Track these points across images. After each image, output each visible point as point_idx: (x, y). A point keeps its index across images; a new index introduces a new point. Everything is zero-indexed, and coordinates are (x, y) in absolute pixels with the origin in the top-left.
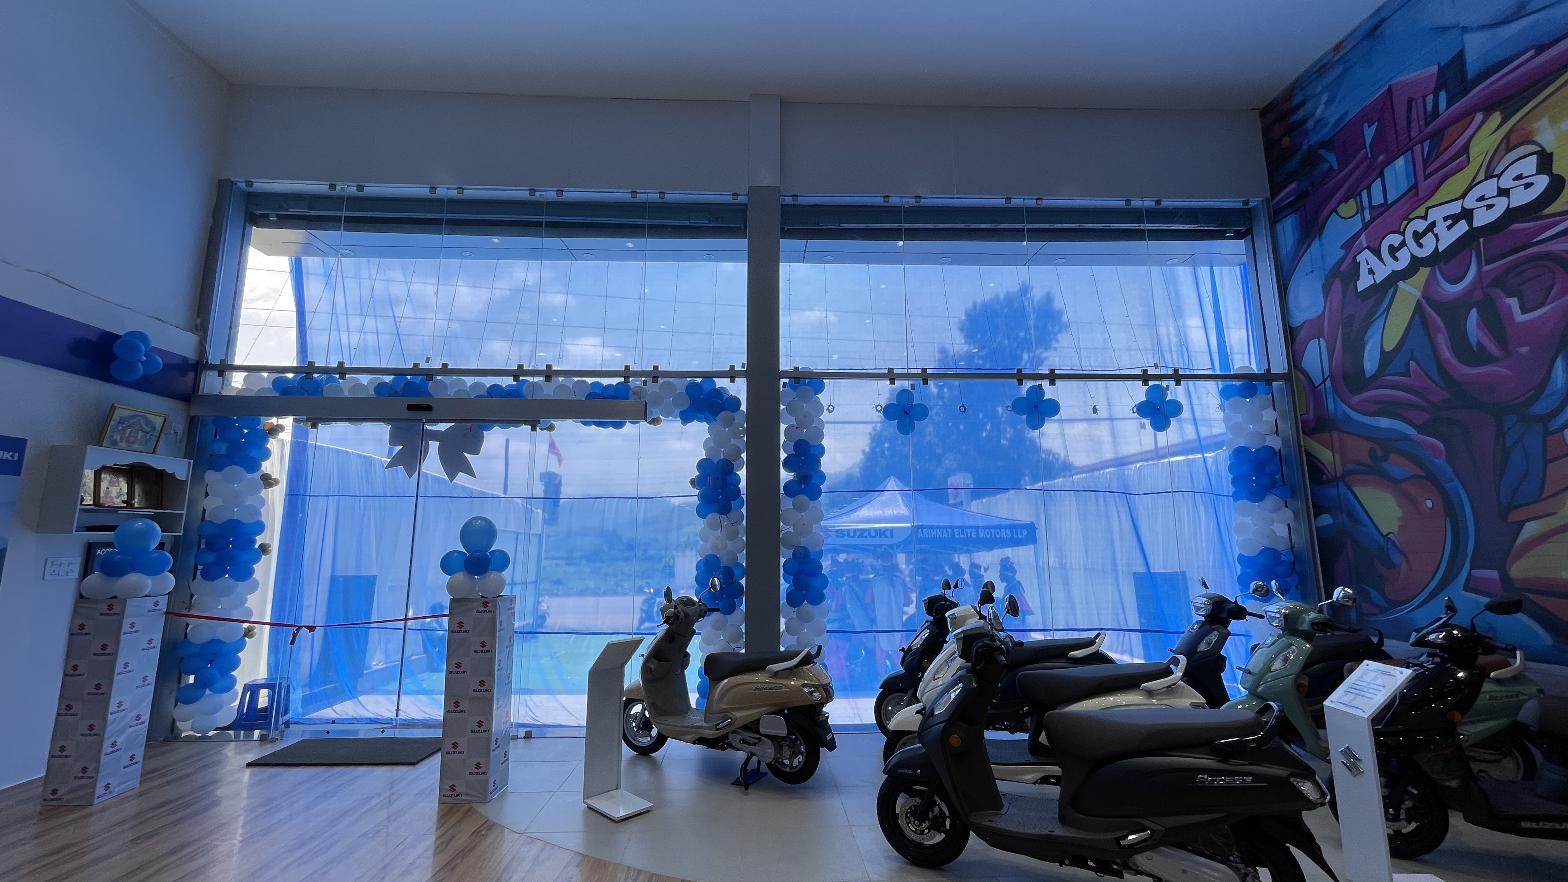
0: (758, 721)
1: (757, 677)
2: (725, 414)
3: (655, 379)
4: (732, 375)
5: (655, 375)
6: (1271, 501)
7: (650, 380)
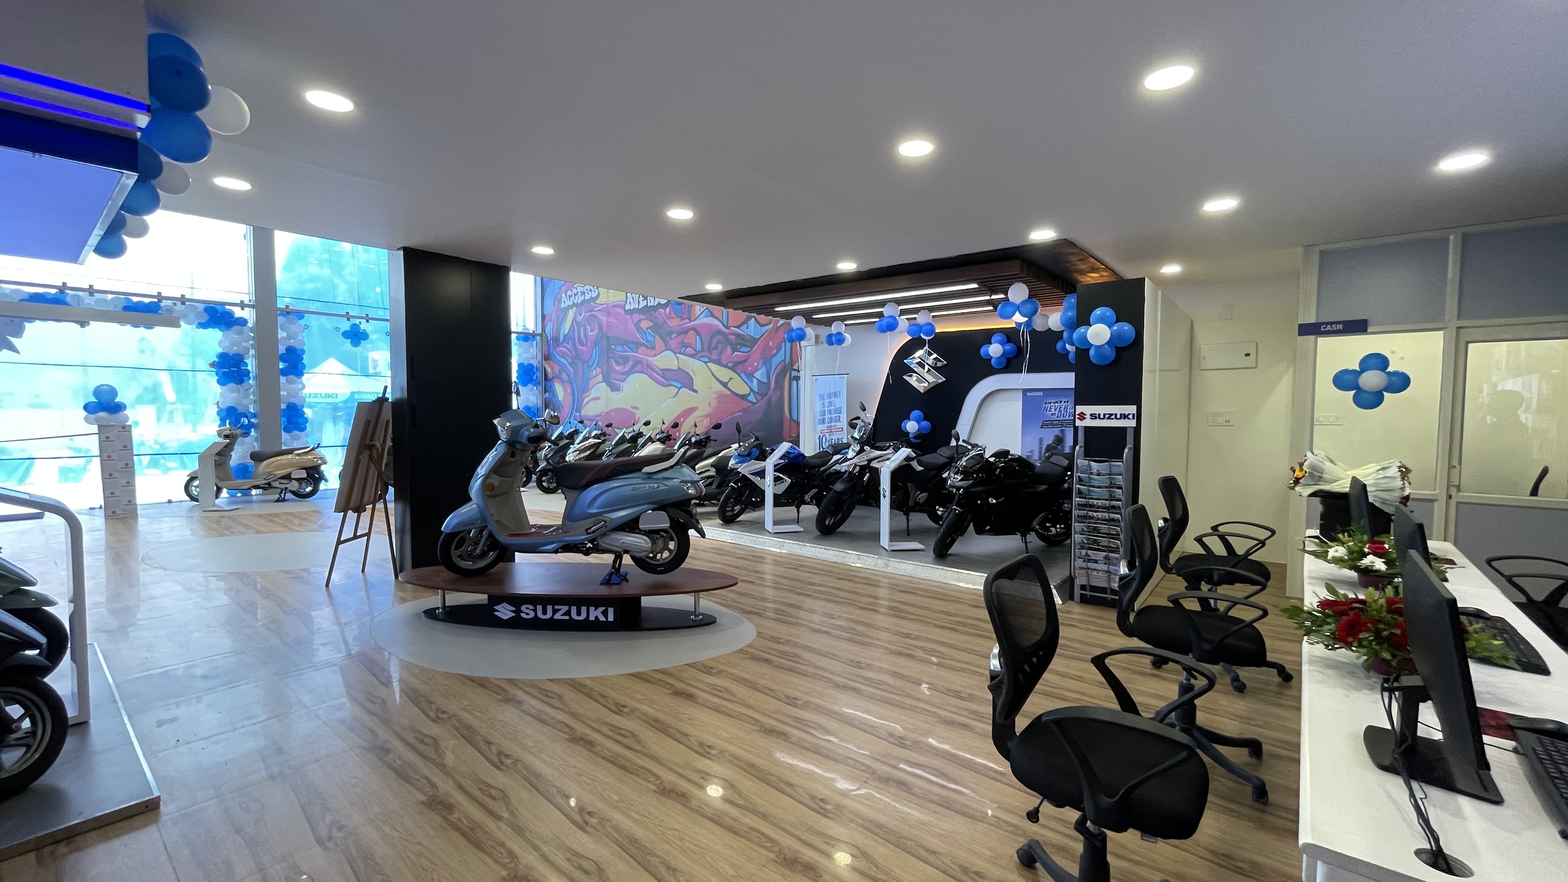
0: (290, 474)
1: (290, 456)
2: (236, 328)
3: (183, 303)
4: (242, 305)
5: (183, 300)
6: (530, 386)
7: (179, 303)
